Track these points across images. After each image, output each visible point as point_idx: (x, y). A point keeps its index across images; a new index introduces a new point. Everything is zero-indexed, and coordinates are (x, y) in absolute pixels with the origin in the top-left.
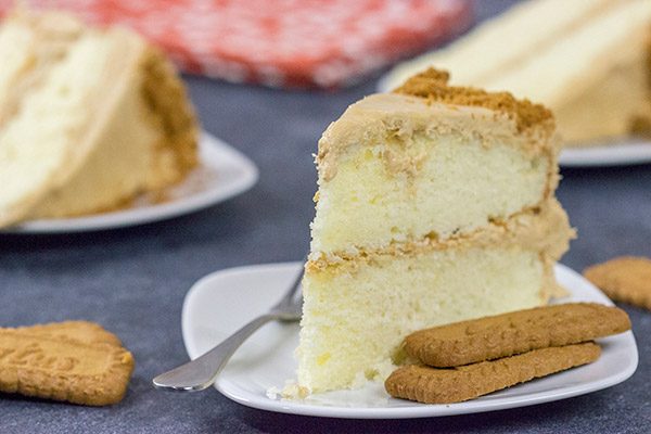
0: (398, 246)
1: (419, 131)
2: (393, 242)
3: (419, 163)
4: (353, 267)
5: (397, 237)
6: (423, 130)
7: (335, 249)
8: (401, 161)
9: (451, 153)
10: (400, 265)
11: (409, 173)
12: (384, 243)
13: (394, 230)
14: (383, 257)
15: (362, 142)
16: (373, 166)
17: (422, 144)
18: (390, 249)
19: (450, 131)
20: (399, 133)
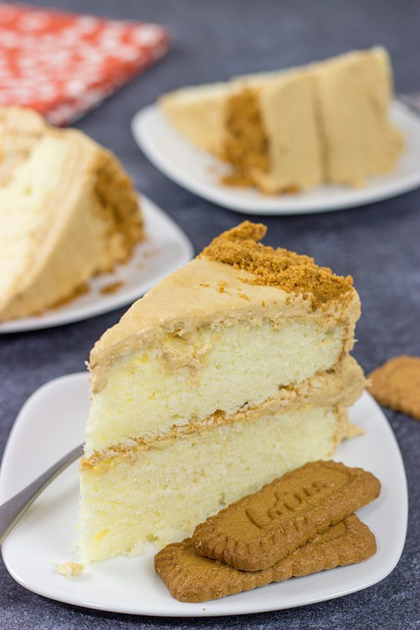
0: (182, 430)
1: (205, 326)
2: (174, 426)
3: (202, 357)
4: (130, 457)
5: (179, 422)
6: (209, 325)
7: (109, 445)
8: (182, 358)
9: (238, 341)
10: (180, 446)
11: (193, 368)
12: (165, 429)
13: (176, 416)
14: (163, 443)
15: (135, 350)
16: (148, 366)
17: (207, 337)
18: (173, 433)
19: (237, 322)
20: (180, 334)
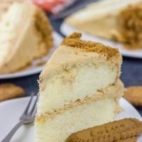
0: (67, 106)
4: (52, 116)
6: (75, 66)
7: (45, 112)
10: (67, 112)
11: (71, 82)
13: (66, 101)
14: (62, 111)
18: (64, 108)
19: (84, 64)
20: (67, 69)
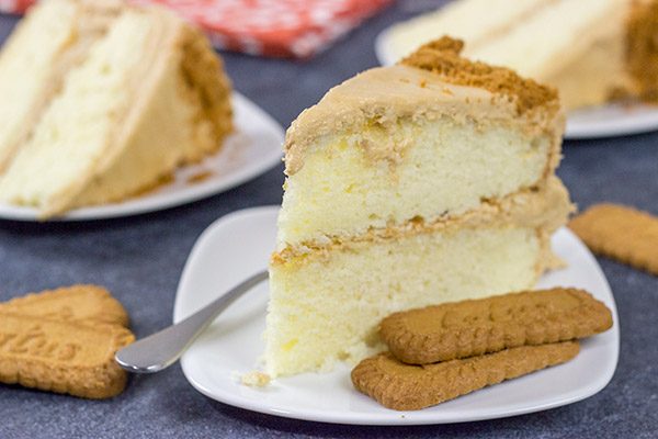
0: (377, 232)
1: (405, 118)
2: (371, 228)
3: (403, 151)
4: (323, 256)
5: (376, 223)
6: (410, 116)
7: (303, 240)
8: (380, 149)
9: (440, 138)
10: (378, 251)
11: (392, 162)
12: (361, 229)
13: (373, 216)
14: (358, 245)
15: (335, 132)
16: (348, 155)
17: (408, 129)
18: (368, 235)
19: (440, 117)
20: (381, 121)
